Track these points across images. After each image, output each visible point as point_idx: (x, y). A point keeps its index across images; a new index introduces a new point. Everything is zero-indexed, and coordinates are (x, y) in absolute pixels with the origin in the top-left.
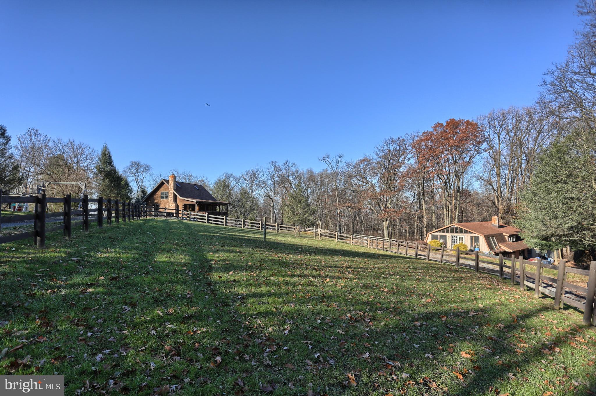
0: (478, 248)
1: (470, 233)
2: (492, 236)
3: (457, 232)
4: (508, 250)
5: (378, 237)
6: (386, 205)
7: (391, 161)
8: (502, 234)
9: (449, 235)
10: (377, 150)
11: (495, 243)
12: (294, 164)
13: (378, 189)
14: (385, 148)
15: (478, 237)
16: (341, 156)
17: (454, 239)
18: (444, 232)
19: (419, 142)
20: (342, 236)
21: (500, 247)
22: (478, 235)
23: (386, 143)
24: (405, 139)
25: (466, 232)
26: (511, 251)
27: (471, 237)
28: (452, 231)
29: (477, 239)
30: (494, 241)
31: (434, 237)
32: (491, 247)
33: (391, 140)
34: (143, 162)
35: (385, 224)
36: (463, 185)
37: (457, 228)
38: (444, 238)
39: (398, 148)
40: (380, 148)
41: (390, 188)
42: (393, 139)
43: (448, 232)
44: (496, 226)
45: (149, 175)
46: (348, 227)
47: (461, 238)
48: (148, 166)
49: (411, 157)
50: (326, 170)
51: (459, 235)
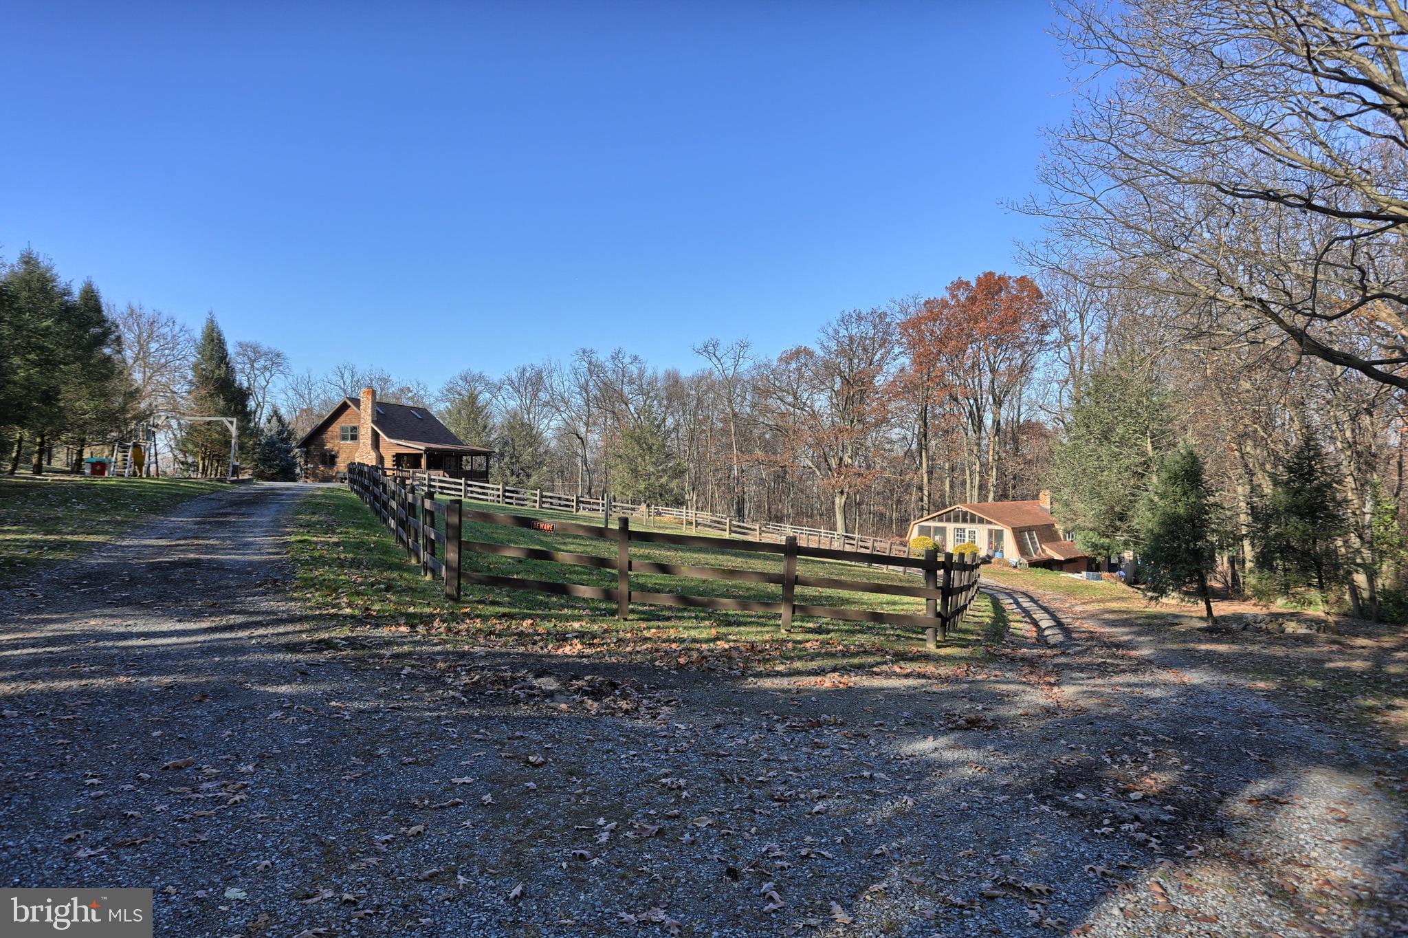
0: (1002, 552)
1: (989, 522)
2: (1030, 529)
3: (965, 521)
4: (1057, 557)
5: (822, 531)
6: (841, 459)
7: (856, 361)
8: (1053, 525)
9: (951, 527)
10: (823, 338)
11: (1033, 543)
12: (636, 358)
13: (827, 422)
14: (843, 332)
15: (1002, 531)
16: (744, 346)
17: (960, 533)
18: (941, 520)
19: (915, 323)
20: (743, 528)
21: (1043, 551)
22: (999, 528)
23: (845, 321)
24: (888, 312)
25: (981, 521)
26: (1062, 559)
27: (990, 531)
28: (956, 520)
29: (999, 535)
30: (1032, 538)
31: (924, 531)
32: (1022, 549)
33: (854, 315)
34: (266, 344)
35: (839, 501)
37: (965, 514)
38: (942, 531)
39: (871, 333)
40: (830, 331)
41: (852, 422)
42: (860, 313)
43: (948, 520)
44: (1046, 510)
45: (282, 376)
46: (758, 507)
47: (972, 533)
48: (278, 355)
49: (901, 353)
50: (711, 373)
51: (968, 527)
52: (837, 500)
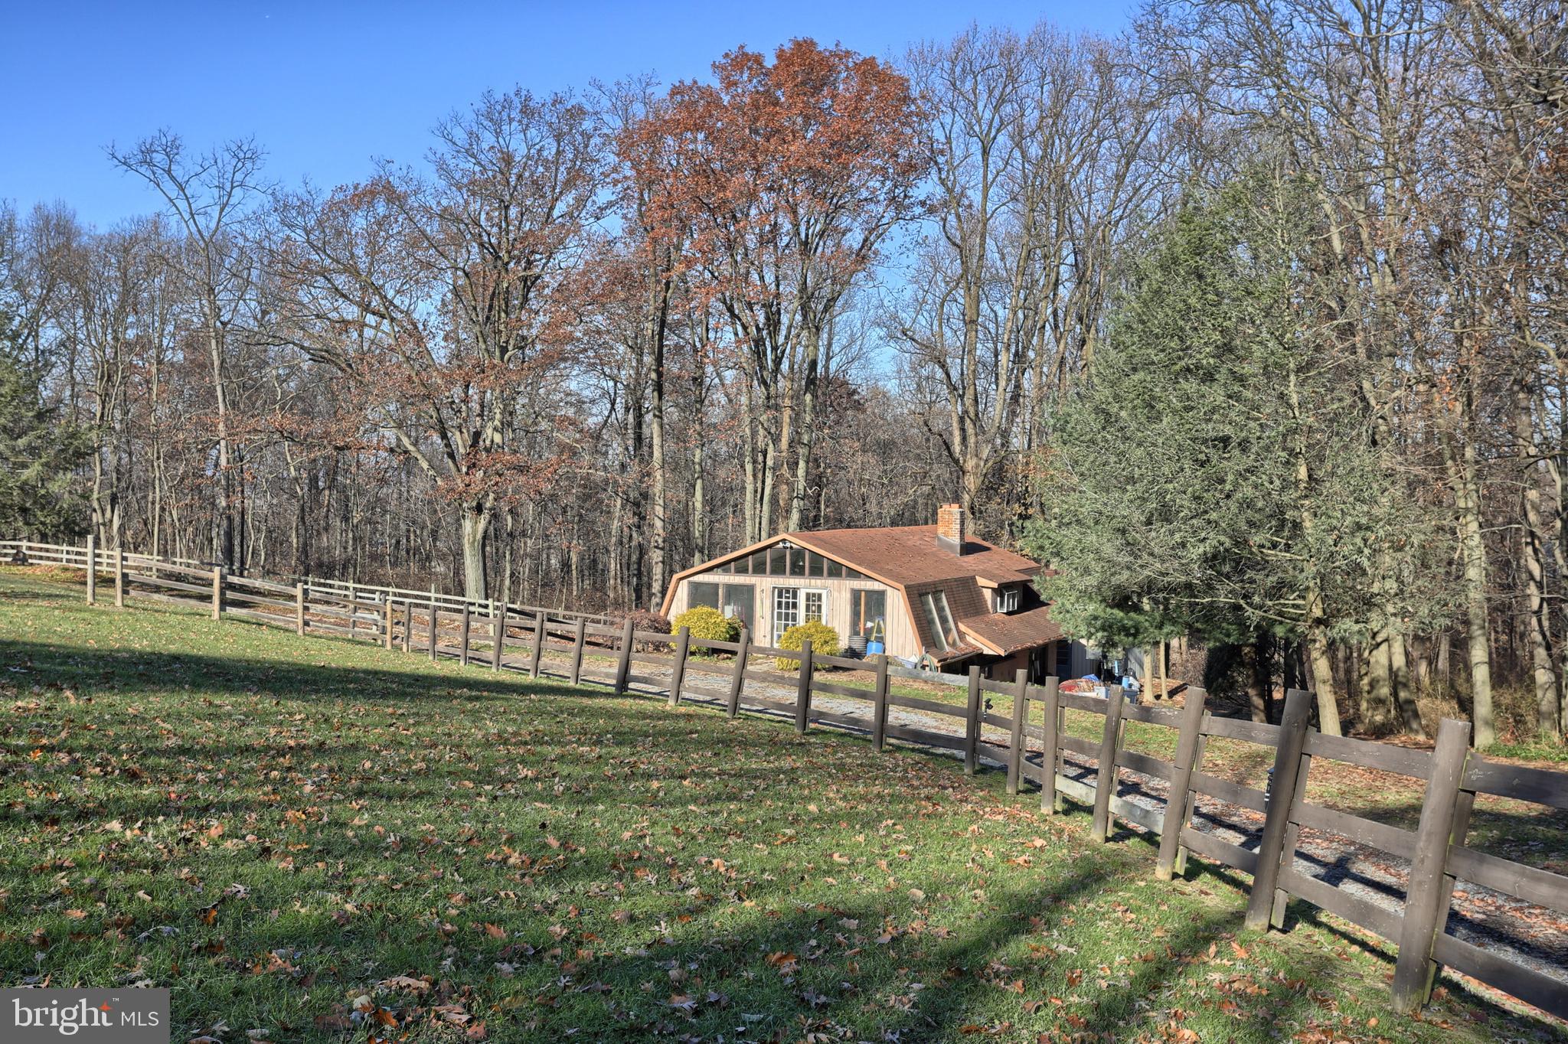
0: (881, 640)
1: (854, 574)
2: (935, 589)
3: (797, 571)
4: (990, 649)
5: (433, 595)
6: (477, 435)
7: (513, 212)
8: (973, 578)
9: (765, 585)
10: (443, 147)
11: (944, 620)
13: (440, 351)
14: (488, 139)
15: (882, 593)
16: (245, 157)
17: (786, 600)
18: (742, 570)
19: (653, 133)
20: (242, 589)
21: (962, 635)
22: (876, 586)
23: (494, 116)
24: (588, 107)
25: (836, 570)
26: (1003, 654)
27: (856, 595)
28: (778, 569)
29: (875, 603)
30: (940, 610)
31: (702, 596)
32: (928, 638)
33: (516, 101)
35: (473, 528)
36: (828, 358)
37: (798, 554)
38: (743, 596)
39: (550, 151)
40: (460, 136)
41: (504, 350)
42: (528, 98)
43: (759, 569)
44: (950, 546)
46: (276, 541)
47: (814, 600)
49: (610, 204)
50: (156, 225)
51: (805, 585)
52: (467, 525)
